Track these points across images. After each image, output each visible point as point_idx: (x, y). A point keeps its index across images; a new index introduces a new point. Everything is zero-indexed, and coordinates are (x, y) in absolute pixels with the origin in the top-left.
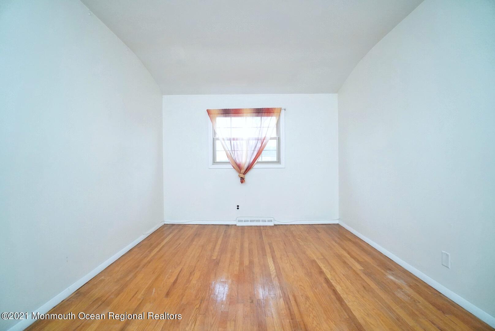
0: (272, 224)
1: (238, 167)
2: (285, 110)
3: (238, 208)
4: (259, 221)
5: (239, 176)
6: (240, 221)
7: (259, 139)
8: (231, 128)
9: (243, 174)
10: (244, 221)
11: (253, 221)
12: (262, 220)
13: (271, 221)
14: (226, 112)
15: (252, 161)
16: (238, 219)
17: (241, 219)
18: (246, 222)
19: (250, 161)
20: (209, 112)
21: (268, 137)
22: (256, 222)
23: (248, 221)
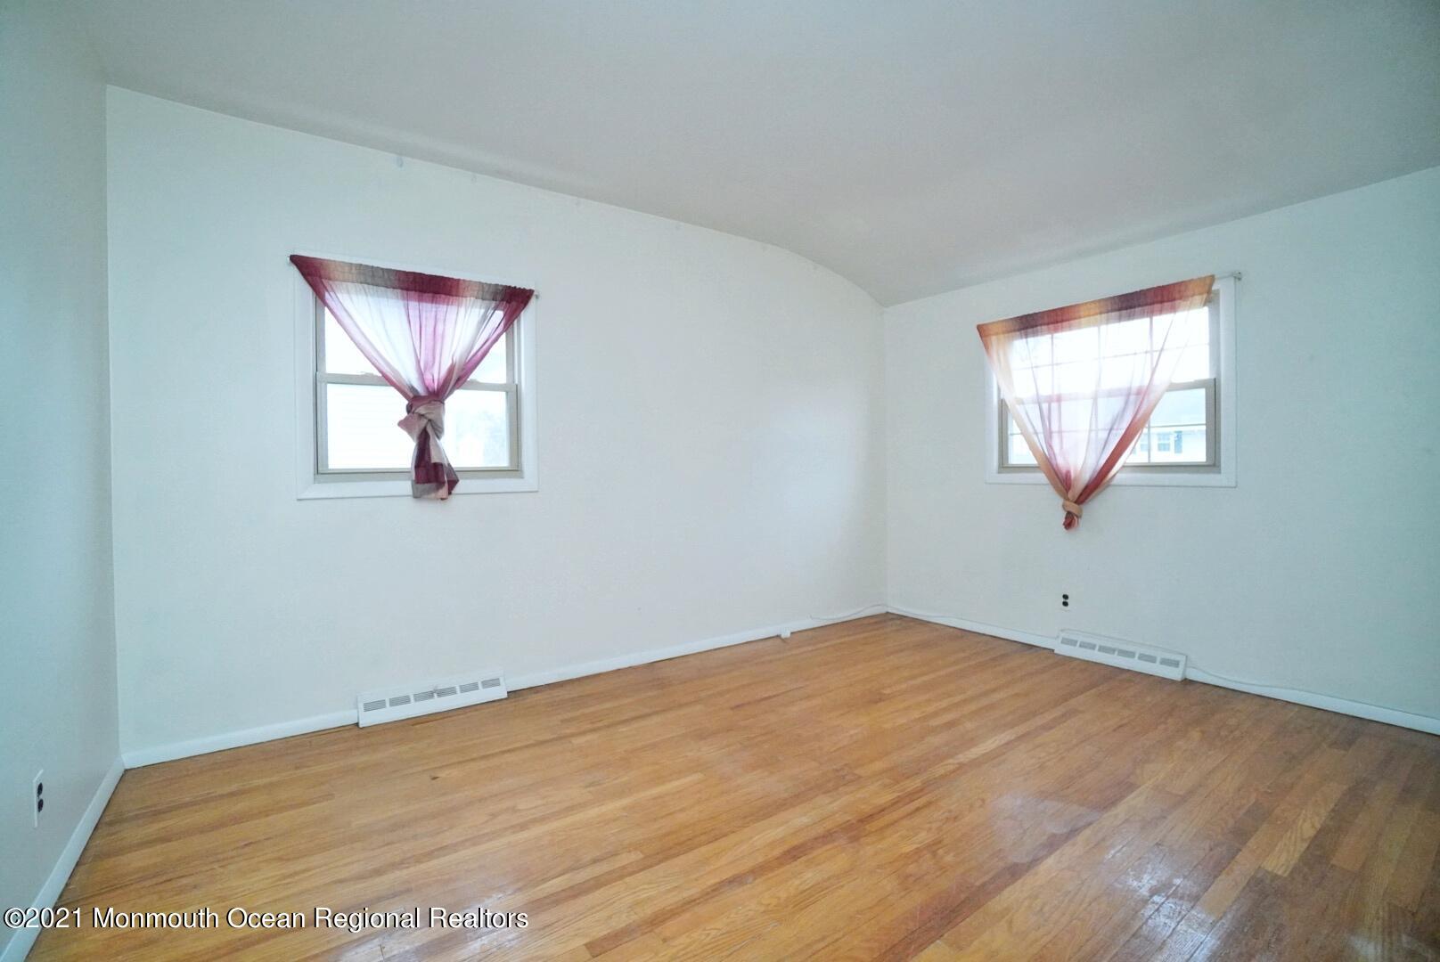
0: (1175, 674)
1: (1062, 482)
2: (1238, 277)
3: (1065, 604)
4: (1130, 654)
5: (1064, 506)
6: (1066, 641)
7: (1134, 390)
8: (1053, 365)
9: (1076, 502)
10: (1080, 646)
11: (1111, 651)
12: (1141, 654)
13: (1176, 664)
14: (1028, 324)
15: (1103, 462)
16: (1063, 635)
17: (1073, 637)
18: (1085, 647)
19: (1097, 462)
20: (981, 329)
21: (1161, 379)
22: (1118, 655)
23: (1093, 647)
